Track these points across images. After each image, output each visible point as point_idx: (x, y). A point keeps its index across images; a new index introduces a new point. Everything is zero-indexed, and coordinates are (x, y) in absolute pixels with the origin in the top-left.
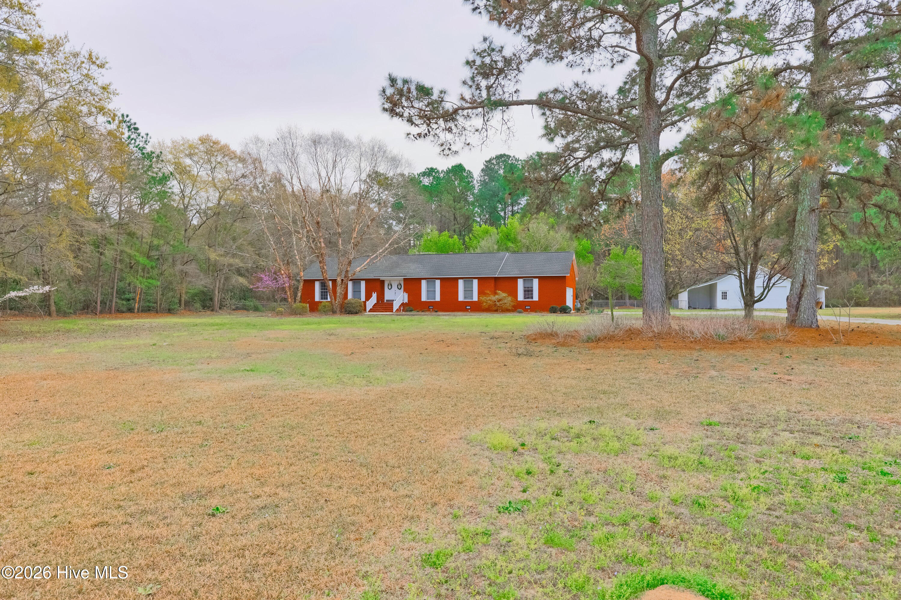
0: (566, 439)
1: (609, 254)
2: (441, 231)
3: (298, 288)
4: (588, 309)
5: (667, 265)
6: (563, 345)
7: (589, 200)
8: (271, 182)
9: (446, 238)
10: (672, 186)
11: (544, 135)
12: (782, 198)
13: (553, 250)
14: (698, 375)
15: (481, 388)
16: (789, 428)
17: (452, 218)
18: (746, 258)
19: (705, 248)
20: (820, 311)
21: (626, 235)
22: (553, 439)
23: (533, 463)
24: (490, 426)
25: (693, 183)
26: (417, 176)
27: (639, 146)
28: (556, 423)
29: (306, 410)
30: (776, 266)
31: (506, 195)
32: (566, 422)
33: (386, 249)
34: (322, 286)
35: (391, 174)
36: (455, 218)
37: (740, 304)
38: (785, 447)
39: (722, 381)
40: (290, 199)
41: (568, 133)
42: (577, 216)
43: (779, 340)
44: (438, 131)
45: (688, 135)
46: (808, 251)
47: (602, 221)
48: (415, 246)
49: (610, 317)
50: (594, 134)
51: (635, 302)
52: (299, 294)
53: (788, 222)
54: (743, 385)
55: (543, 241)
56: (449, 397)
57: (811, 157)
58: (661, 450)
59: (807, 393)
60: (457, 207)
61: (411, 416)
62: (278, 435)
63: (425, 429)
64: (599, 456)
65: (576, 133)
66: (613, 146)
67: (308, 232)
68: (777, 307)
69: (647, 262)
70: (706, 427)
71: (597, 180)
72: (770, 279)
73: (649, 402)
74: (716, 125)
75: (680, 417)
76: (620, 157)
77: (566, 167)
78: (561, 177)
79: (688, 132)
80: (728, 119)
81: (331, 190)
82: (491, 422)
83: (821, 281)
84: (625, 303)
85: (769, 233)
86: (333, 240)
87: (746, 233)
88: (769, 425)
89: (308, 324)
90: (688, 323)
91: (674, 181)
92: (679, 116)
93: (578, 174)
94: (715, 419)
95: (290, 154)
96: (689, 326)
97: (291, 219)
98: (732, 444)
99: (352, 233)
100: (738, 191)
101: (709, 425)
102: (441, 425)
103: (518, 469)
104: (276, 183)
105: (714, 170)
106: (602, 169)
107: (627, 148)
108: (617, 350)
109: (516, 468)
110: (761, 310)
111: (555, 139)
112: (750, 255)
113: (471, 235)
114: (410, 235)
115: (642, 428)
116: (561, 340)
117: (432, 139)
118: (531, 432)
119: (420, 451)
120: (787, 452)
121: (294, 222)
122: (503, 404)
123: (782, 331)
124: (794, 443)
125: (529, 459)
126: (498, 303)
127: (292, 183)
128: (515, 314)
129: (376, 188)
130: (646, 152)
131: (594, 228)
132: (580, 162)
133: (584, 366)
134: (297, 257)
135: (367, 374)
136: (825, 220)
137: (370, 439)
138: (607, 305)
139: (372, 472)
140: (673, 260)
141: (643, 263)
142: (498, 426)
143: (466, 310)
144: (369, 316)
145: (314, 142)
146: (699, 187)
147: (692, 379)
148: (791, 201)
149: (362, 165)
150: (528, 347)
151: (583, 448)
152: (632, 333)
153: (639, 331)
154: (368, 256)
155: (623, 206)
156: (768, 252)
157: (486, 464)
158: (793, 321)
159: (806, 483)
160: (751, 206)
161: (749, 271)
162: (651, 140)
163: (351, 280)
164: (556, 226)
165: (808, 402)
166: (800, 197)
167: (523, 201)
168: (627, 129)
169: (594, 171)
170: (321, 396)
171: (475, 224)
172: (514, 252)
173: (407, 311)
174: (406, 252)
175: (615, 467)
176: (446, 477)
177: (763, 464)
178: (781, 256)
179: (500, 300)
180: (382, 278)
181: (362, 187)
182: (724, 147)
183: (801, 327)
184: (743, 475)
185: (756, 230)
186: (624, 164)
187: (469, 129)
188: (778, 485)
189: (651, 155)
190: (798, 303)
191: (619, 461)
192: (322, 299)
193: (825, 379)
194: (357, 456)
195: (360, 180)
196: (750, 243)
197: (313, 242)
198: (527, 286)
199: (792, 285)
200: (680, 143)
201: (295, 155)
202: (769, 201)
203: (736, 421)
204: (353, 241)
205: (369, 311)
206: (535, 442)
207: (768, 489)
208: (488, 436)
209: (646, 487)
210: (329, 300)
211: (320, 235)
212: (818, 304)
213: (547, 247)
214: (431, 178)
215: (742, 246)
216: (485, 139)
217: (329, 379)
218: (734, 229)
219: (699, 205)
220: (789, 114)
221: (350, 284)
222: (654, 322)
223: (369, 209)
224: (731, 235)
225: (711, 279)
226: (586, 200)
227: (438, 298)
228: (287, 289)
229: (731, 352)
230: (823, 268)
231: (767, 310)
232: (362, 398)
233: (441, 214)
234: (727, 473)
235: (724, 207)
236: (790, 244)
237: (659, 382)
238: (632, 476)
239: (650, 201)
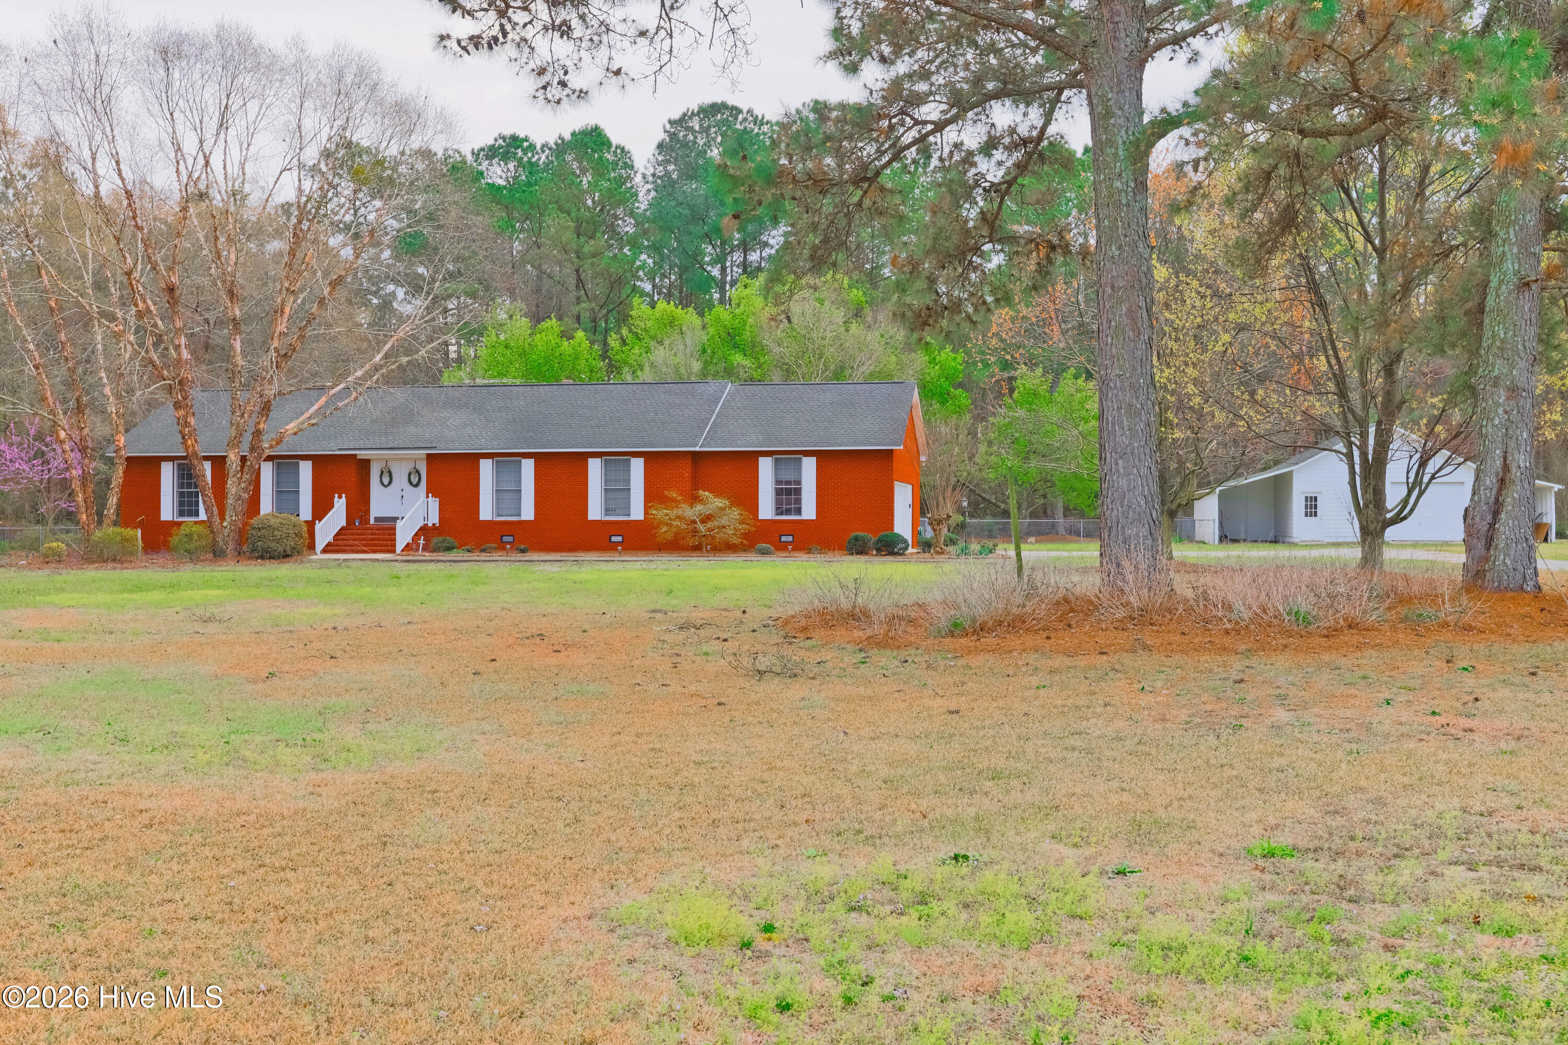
0: (888, 908)
1: (1012, 390)
2: (537, 318)
3: (108, 482)
4: (953, 542)
5: (1164, 422)
6: (884, 643)
7: (955, 239)
8: (32, 167)
9: (553, 339)
10: (1175, 208)
11: (832, 55)
12: (1452, 249)
13: (858, 376)
14: (1243, 721)
15: (652, 772)
16: (1465, 857)
17: (572, 282)
18: (1366, 408)
19: (1262, 379)
20: (1542, 548)
21: (1057, 339)
22: (852, 909)
23: (797, 979)
24: (676, 878)
25: (1229, 202)
26: (470, 158)
27: (1089, 96)
28: (862, 864)
29: (131, 845)
30: (1439, 428)
31: (726, 220)
32: (889, 860)
33: (376, 369)
34: (181, 476)
35: (393, 150)
36: (580, 281)
37: (1351, 530)
38: (1455, 907)
39: (1303, 737)
40: (89, 217)
41: (898, 51)
42: (921, 284)
43: (1446, 625)
44: (529, 32)
45: (1216, 73)
46: (1514, 391)
47: (989, 299)
48: (460, 360)
49: (1011, 565)
50: (969, 56)
51: (1081, 524)
52: (113, 501)
53: (1466, 313)
54: (1354, 747)
55: (830, 352)
56: (559, 799)
57: (1516, 145)
58: (1144, 928)
59: (1510, 763)
60: (586, 249)
61: (445, 856)
62: (47, 920)
63: (484, 890)
64: (978, 953)
65: (920, 54)
66: (1019, 93)
67: (140, 315)
68: (1440, 537)
69: (1110, 416)
70: (1260, 862)
71: (977, 184)
72: (1423, 463)
73: (1114, 799)
74: (1287, 49)
75: (1195, 835)
76: (1039, 123)
77: (893, 146)
78: (878, 173)
79: (1215, 65)
80: (1315, 36)
81: (213, 193)
82: (677, 866)
83: (1546, 469)
84: (1053, 526)
85: (1420, 340)
86: (217, 339)
87: (1366, 337)
88: (1416, 851)
89: (140, 588)
90: (1219, 582)
91: (1180, 195)
92: (1192, 19)
93: (926, 165)
94: (1283, 840)
95: (89, 85)
96: (1219, 587)
97: (88, 278)
98: (1325, 904)
99: (273, 322)
100: (1344, 227)
101: (1269, 855)
102: (533, 879)
103: (752, 996)
104: (45, 170)
105: (1282, 170)
106: (990, 155)
107: (1057, 99)
108: (1032, 658)
109: (748, 996)
110: (1402, 545)
111: (863, 66)
112: (1373, 397)
113: (625, 332)
114: (446, 328)
115: (1095, 869)
116: (878, 630)
117: (514, 53)
118: (793, 892)
119: (471, 956)
120: (1460, 919)
121: (100, 286)
122: (715, 815)
123: (1452, 599)
124: (1477, 894)
125: (785, 967)
126: (702, 528)
127: (94, 171)
128: (751, 556)
129: (346, 187)
130: (1109, 114)
131: (969, 317)
132: (932, 132)
133: (939, 701)
134: (107, 391)
135: (317, 736)
136: (1555, 309)
137: (322, 924)
138: (1005, 533)
139: (329, 1020)
140: (1178, 409)
141: (1101, 416)
142: (699, 877)
143: (611, 547)
144: (323, 565)
145: (164, 53)
146: (1246, 214)
147: (1225, 733)
148: (1473, 259)
149: (307, 123)
150: (787, 651)
151: (935, 931)
152: (1072, 610)
153: (1091, 602)
154: (322, 388)
155: (1048, 257)
156: (1419, 392)
157: (663, 986)
158: (1479, 574)
159: (1504, 996)
160: (1378, 268)
161: (1371, 441)
162: (1120, 82)
163: (269, 458)
164: (867, 311)
165: (1514, 786)
166: (1496, 249)
167: (775, 237)
168: (1058, 48)
169: (968, 160)
170: (177, 802)
171: (636, 301)
172: (751, 381)
173: (436, 550)
174: (434, 379)
175: (1022, 979)
176: (547, 1028)
177: (1401, 953)
178: (1451, 402)
179: (706, 519)
180: (362, 454)
181: (307, 185)
182: (1308, 108)
183: (1498, 590)
184: (1350, 985)
185: (1389, 331)
186: (1051, 143)
187: (620, 28)
188: (1436, 1008)
189: (1121, 121)
190: (1492, 526)
191: (1033, 962)
192: (181, 514)
193: (1555, 726)
194: (284, 976)
195: (301, 166)
196: (1375, 366)
197: (156, 345)
198: (784, 477)
199: (1477, 479)
200: (1196, 92)
201: (106, 89)
202: (1421, 255)
203: (1337, 843)
204: (276, 344)
205: (324, 551)
206: (802, 920)
207: (1412, 1018)
208: (670, 907)
209: (1102, 1030)
210: (203, 516)
211: (179, 324)
212: (1540, 531)
213: (842, 368)
214: (511, 166)
215: (1356, 373)
216: (665, 58)
217: (200, 753)
218: (1334, 327)
219: (1243, 260)
220: (1465, 33)
221: (267, 472)
222: (1130, 578)
223: (327, 251)
224: (1328, 344)
225: (1277, 463)
226: (947, 239)
227: (528, 513)
228: (76, 485)
229: (1326, 657)
230: (1550, 435)
231: (1416, 545)
232: (301, 804)
233: (538, 267)
234: (1311, 983)
235: (1309, 270)
236: (1471, 370)
237: (1140, 743)
238: (1066, 1003)
239: (1120, 248)
